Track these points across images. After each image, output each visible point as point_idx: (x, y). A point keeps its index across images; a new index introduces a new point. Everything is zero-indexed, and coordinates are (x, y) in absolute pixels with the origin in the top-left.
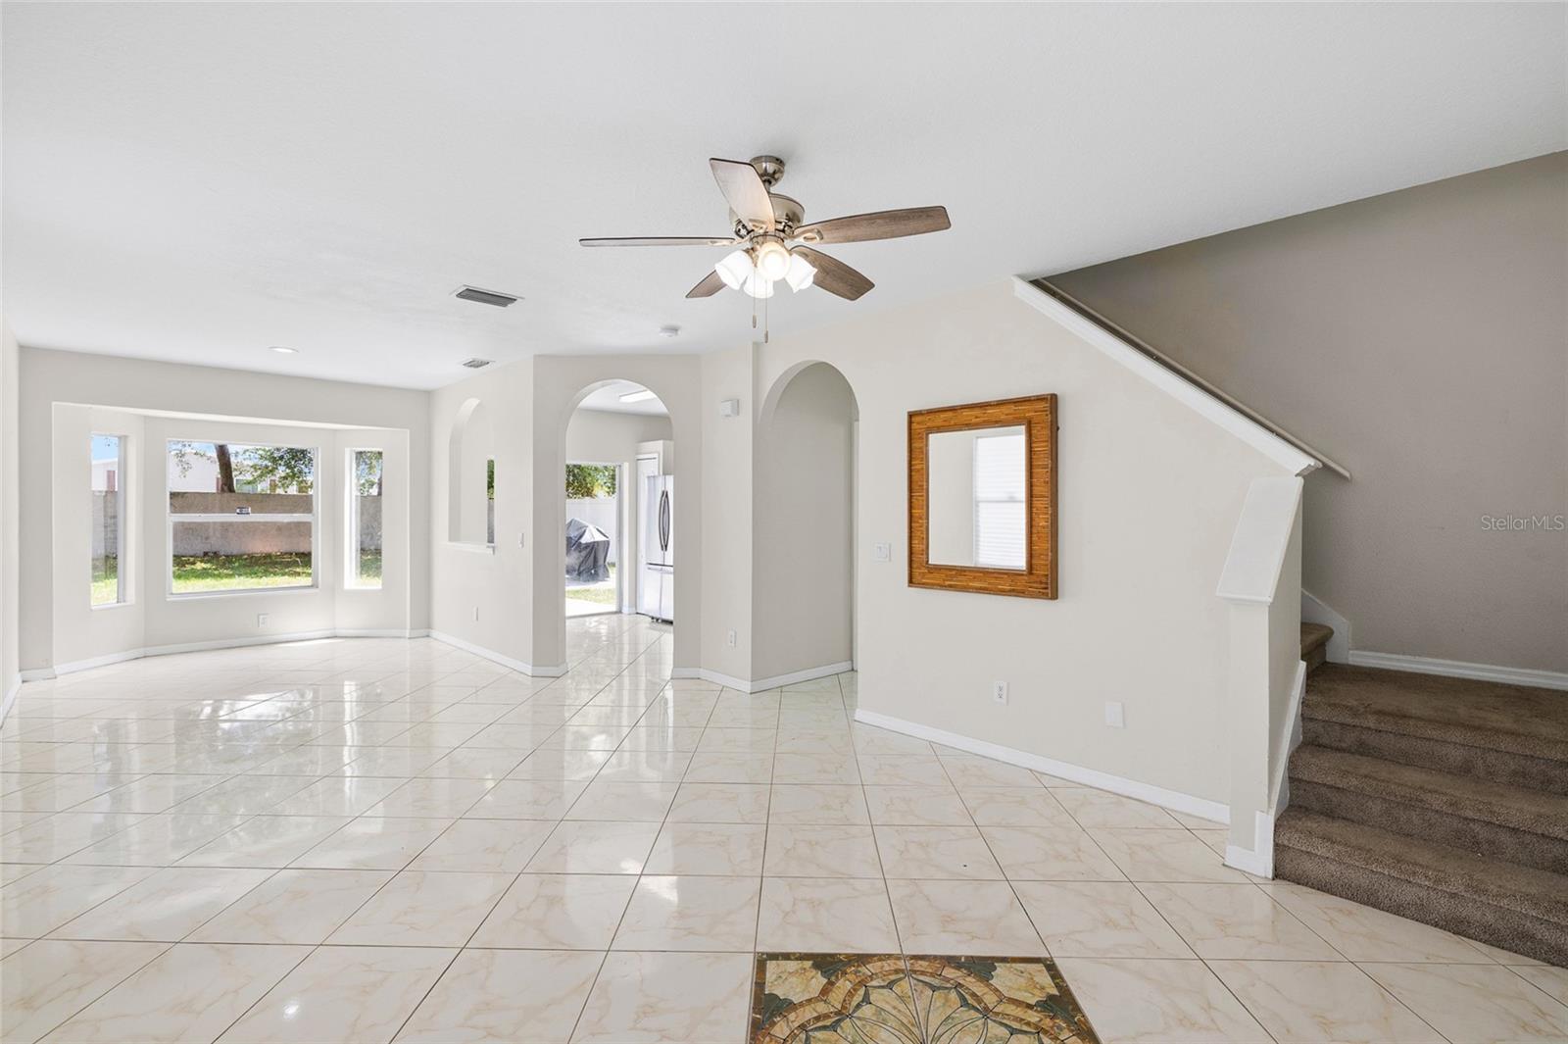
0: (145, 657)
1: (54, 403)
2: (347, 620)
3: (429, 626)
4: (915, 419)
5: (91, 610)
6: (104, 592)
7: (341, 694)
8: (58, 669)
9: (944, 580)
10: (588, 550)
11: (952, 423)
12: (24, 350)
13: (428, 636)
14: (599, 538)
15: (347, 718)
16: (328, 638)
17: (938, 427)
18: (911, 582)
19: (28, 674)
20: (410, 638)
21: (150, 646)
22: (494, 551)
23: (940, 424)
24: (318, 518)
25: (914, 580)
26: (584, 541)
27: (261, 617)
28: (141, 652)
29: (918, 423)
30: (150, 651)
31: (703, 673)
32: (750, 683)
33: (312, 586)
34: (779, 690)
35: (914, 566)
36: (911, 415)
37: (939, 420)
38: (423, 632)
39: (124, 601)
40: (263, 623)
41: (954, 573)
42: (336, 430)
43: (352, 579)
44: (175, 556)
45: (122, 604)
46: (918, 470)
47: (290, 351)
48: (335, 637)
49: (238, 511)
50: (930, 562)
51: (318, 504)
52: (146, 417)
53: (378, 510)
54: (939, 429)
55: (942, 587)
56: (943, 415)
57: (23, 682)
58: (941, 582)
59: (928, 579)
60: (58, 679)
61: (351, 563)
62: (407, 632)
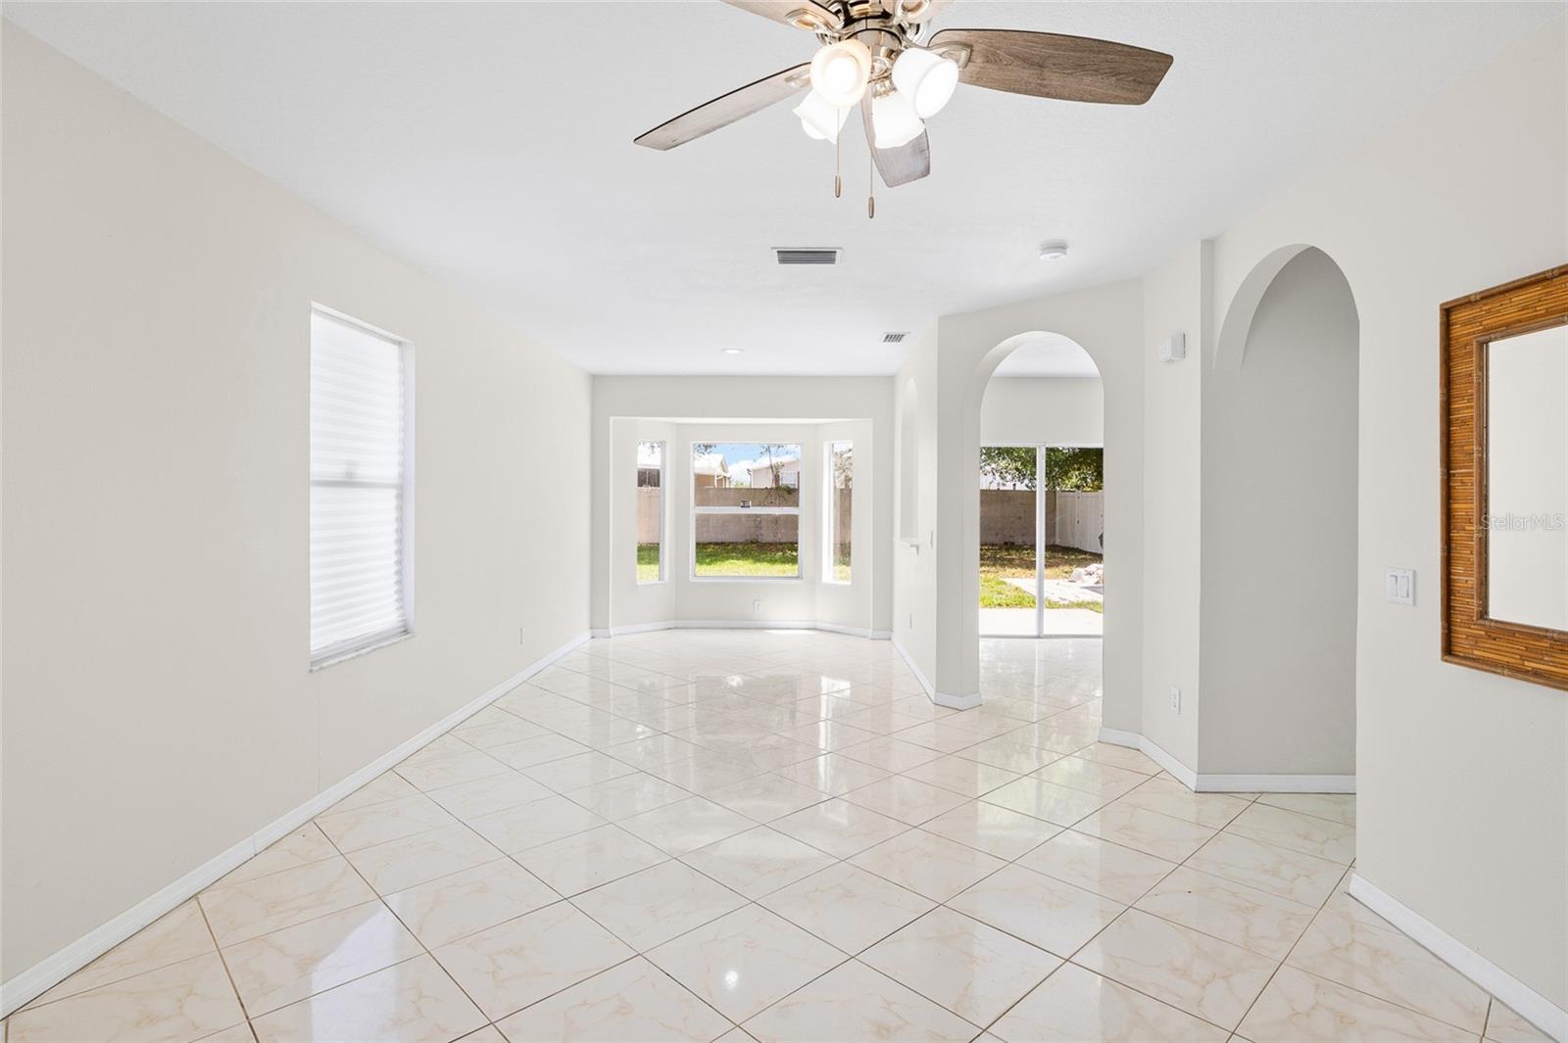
0: (675, 628)
1: (611, 418)
2: (825, 615)
3: (890, 628)
4: (1458, 316)
5: (637, 586)
6: (647, 573)
7: (820, 688)
8: (612, 631)
9: (1522, 658)
11: (1541, 309)
12: (596, 380)
13: (890, 639)
15: (823, 715)
16: (809, 629)
17: (1508, 325)
18: (1449, 650)
19: (597, 632)
20: (872, 639)
21: (679, 620)
22: (918, 550)
23: (1515, 316)
24: (802, 511)
25: (1456, 649)
28: (672, 624)
29: (1465, 324)
30: (680, 623)
31: (1142, 742)
32: (1196, 775)
33: (798, 577)
34: (1252, 798)
35: (1457, 618)
36: (1447, 312)
37: (1510, 309)
38: (885, 634)
39: (663, 583)
41: (1546, 644)
42: (817, 425)
43: (830, 571)
44: (698, 544)
45: (662, 585)
46: (1464, 422)
47: (736, 352)
48: (815, 629)
49: (741, 504)
50: (1492, 615)
51: (804, 499)
52: (678, 424)
54: (1509, 329)
55: (1517, 671)
56: (1518, 298)
57: (593, 637)
58: (1514, 661)
59: (1484, 649)
60: (612, 639)
61: (829, 555)
62: (870, 632)
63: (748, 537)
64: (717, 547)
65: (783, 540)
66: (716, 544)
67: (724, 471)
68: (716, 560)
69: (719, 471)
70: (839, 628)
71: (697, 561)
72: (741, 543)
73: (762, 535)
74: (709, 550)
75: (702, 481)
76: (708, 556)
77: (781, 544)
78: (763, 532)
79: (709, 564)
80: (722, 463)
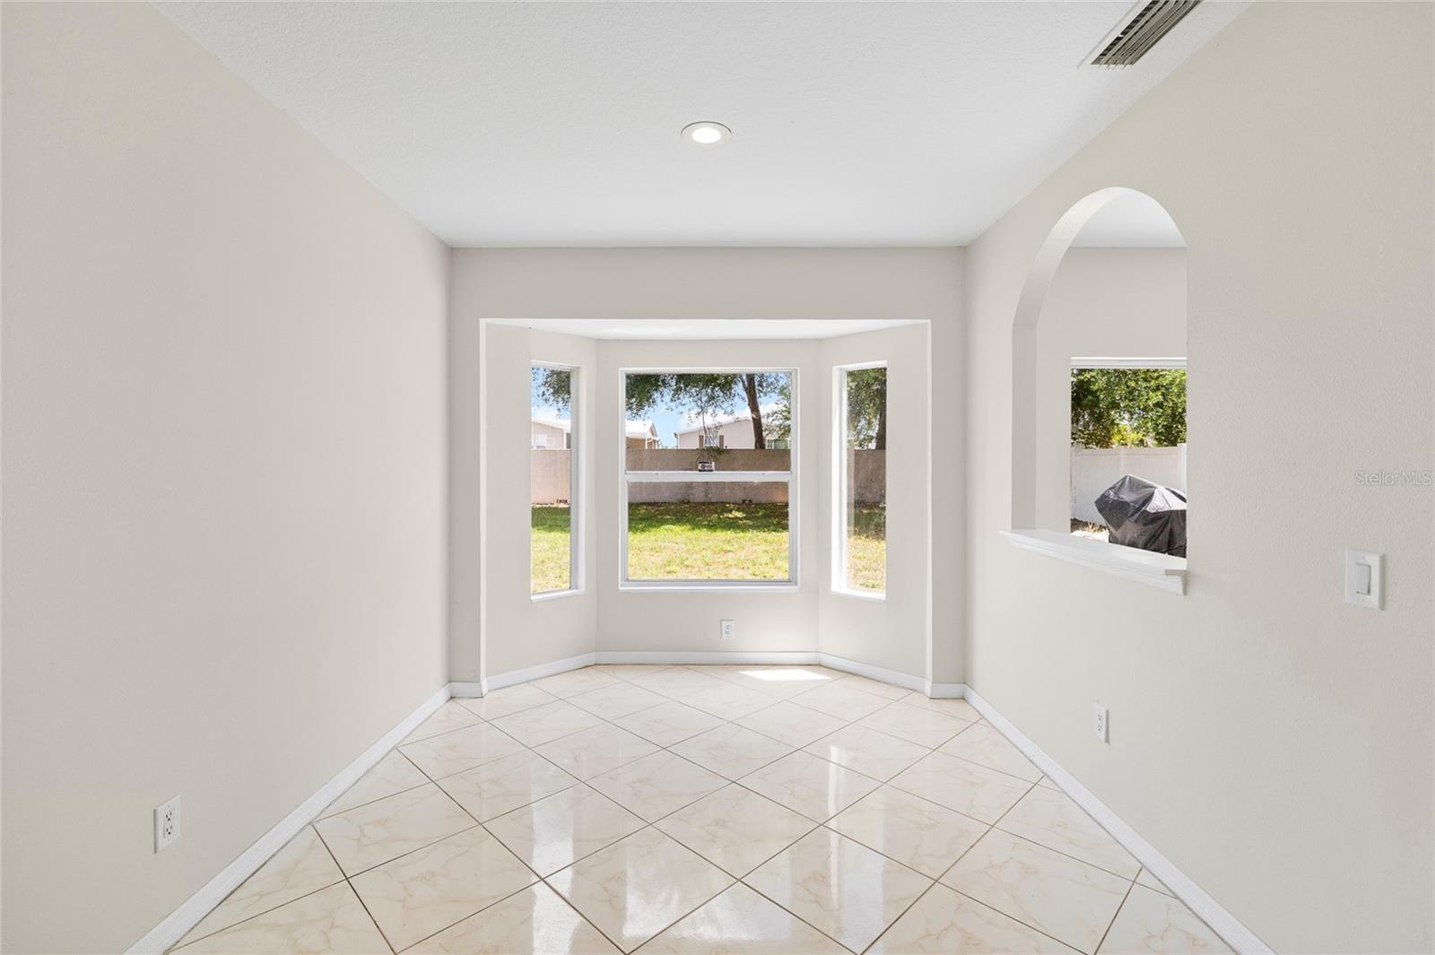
0: (595, 665)
1: (483, 322)
2: (836, 643)
3: (964, 678)
5: (530, 604)
8: (485, 683)
10: (1160, 522)
13: (964, 701)
14: (1177, 505)
16: (809, 667)
19: (459, 688)
20: (930, 697)
21: (602, 652)
24: (794, 477)
26: (1151, 508)
27: (724, 623)
28: (589, 659)
38: (955, 689)
39: (577, 588)
40: (727, 633)
42: (819, 341)
43: (843, 578)
45: (574, 591)
48: (819, 666)
49: (700, 467)
51: (797, 458)
53: (881, 466)
57: (451, 699)
60: (486, 698)
61: (841, 552)
62: (928, 687)
63: (679, 497)
64: (650, 507)
65: (714, 500)
66: (649, 504)
67: (653, 434)
68: (651, 526)
69: (649, 435)
70: (867, 670)
71: (630, 528)
72: (673, 504)
73: (693, 495)
74: (642, 512)
75: (634, 445)
76: (642, 520)
77: (712, 503)
78: (693, 492)
79: (643, 530)
80: (651, 428)
